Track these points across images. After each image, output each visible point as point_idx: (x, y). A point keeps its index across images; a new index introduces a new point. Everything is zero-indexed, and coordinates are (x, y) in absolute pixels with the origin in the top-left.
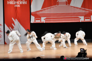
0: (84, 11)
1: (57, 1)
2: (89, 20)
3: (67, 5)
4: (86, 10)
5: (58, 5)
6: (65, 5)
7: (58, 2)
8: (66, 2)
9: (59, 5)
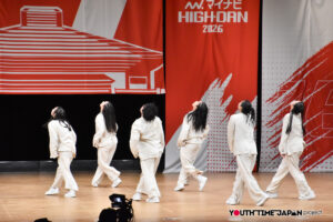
0: (124, 54)
1: (22, 9)
2: (144, 86)
3: (59, 25)
4: (134, 51)
5: (25, 24)
6: (54, 26)
7: (24, 14)
8: (59, 15)
9: (30, 26)
